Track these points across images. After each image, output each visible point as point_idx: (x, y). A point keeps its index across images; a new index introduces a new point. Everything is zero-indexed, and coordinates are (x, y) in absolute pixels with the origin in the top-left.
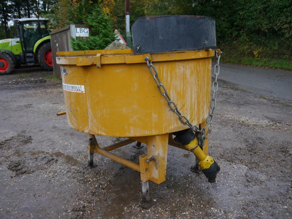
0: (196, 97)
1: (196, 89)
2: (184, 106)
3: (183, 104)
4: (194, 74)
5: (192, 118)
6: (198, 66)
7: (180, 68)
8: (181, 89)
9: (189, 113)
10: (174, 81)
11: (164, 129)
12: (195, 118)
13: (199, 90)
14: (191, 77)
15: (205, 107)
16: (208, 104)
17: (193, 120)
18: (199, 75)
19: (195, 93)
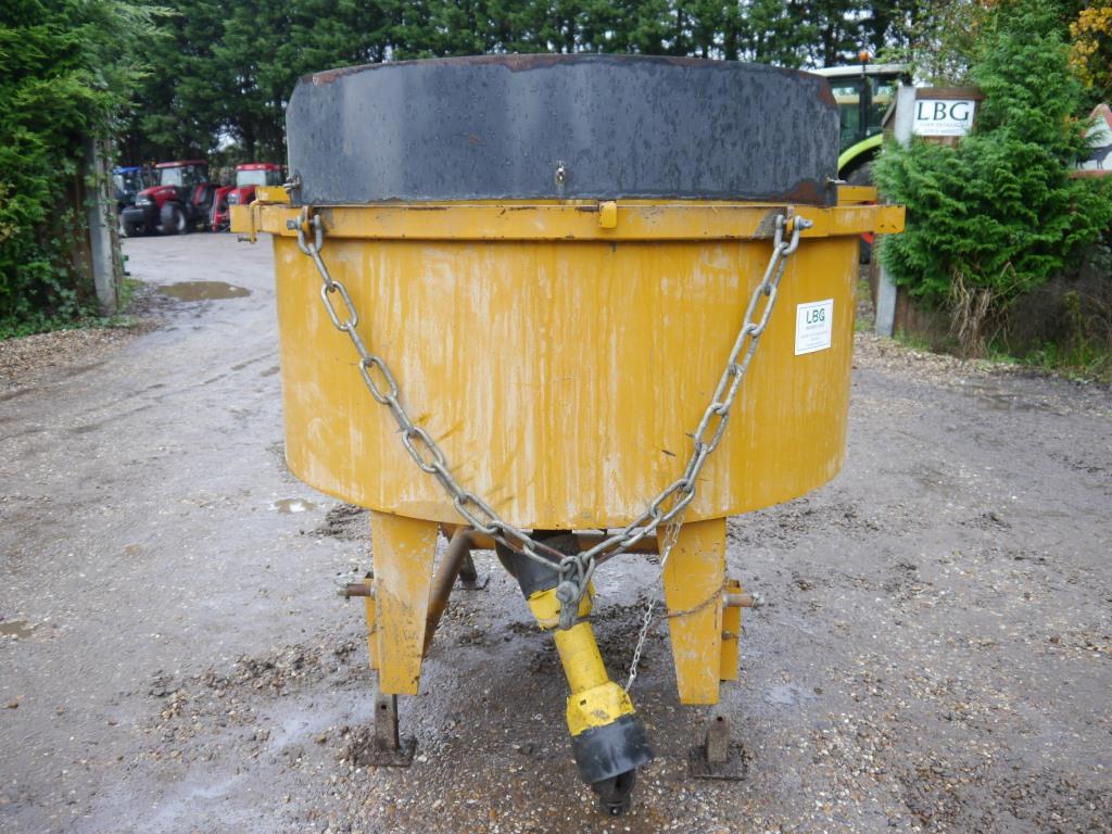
0: (530, 408)
1: (529, 373)
2: (458, 427)
3: (458, 418)
4: (515, 305)
5: (505, 490)
7: (441, 270)
8: (445, 357)
9: (483, 464)
10: (417, 320)
11: (382, 492)
12: (523, 493)
13: (549, 379)
14: (497, 317)
15: (610, 467)
16: (656, 458)
17: (511, 498)
18: (556, 314)
19: (519, 385)
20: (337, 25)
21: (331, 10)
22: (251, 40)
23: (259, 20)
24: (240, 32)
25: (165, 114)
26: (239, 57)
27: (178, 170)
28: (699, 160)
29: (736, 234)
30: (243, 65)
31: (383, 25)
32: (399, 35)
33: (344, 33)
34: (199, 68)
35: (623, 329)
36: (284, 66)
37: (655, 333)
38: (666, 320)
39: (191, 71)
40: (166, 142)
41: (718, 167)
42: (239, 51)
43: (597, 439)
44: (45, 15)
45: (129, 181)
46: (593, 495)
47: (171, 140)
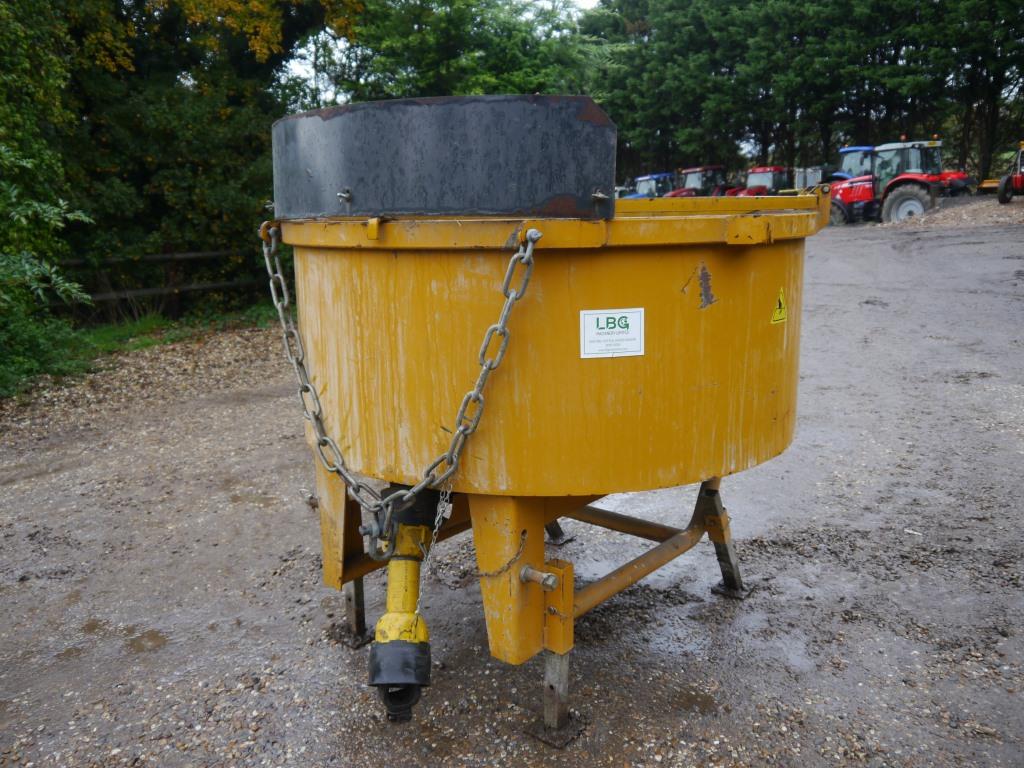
1: (352, 353)
2: (325, 388)
4: (343, 298)
5: (346, 440)
6: (355, 273)
12: (354, 444)
13: (362, 357)
14: (335, 306)
15: (404, 432)
16: (436, 432)
17: (349, 447)
18: (364, 305)
19: (348, 360)
20: (848, 32)
21: (845, 17)
22: (771, 54)
23: (779, 36)
24: (761, 49)
25: (693, 127)
26: (759, 72)
27: (699, 175)
28: (442, 182)
29: (485, 244)
30: (763, 79)
31: (899, 26)
32: (911, 35)
33: (854, 38)
34: (724, 85)
35: (405, 322)
36: (797, 76)
37: (429, 327)
38: (437, 316)
39: (717, 88)
40: (694, 151)
41: (459, 187)
42: (759, 67)
43: (393, 409)
44: (525, 62)
45: (660, 185)
46: (393, 454)
47: (698, 149)
